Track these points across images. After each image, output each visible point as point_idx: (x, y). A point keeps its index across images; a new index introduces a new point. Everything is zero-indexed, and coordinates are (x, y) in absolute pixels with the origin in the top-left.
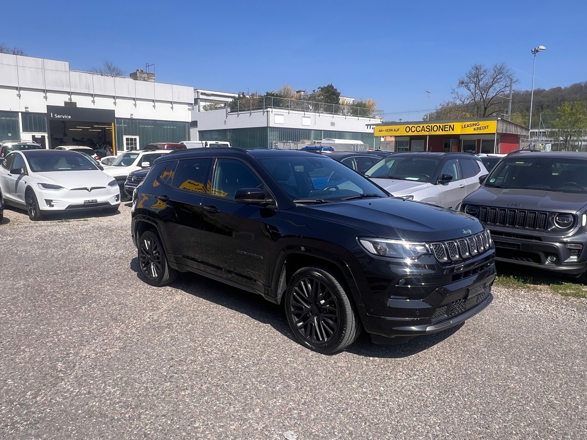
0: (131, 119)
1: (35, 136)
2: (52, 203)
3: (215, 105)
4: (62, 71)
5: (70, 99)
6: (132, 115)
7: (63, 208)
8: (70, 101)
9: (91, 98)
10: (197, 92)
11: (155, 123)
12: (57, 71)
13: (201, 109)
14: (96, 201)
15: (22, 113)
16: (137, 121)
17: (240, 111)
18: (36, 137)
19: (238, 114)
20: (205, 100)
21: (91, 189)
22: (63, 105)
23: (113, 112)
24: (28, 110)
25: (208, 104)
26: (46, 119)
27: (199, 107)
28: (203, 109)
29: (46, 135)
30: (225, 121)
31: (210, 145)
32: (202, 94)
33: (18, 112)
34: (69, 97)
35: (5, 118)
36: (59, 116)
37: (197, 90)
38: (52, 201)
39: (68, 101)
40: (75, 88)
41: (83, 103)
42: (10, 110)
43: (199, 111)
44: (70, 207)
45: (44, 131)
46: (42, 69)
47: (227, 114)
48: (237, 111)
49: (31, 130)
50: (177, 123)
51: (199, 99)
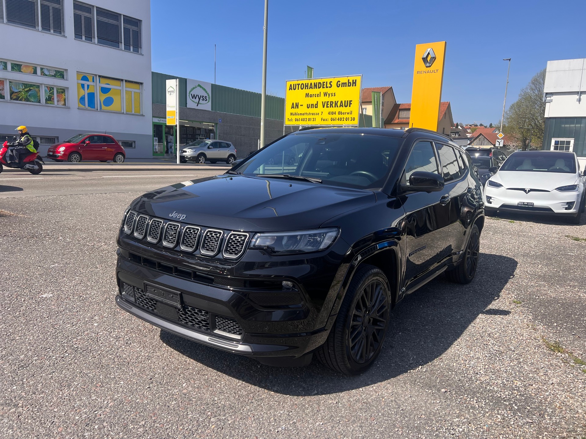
2: (491, 200)
7: (497, 206)
14: (532, 204)
21: (529, 191)
38: (491, 198)
44: (503, 206)
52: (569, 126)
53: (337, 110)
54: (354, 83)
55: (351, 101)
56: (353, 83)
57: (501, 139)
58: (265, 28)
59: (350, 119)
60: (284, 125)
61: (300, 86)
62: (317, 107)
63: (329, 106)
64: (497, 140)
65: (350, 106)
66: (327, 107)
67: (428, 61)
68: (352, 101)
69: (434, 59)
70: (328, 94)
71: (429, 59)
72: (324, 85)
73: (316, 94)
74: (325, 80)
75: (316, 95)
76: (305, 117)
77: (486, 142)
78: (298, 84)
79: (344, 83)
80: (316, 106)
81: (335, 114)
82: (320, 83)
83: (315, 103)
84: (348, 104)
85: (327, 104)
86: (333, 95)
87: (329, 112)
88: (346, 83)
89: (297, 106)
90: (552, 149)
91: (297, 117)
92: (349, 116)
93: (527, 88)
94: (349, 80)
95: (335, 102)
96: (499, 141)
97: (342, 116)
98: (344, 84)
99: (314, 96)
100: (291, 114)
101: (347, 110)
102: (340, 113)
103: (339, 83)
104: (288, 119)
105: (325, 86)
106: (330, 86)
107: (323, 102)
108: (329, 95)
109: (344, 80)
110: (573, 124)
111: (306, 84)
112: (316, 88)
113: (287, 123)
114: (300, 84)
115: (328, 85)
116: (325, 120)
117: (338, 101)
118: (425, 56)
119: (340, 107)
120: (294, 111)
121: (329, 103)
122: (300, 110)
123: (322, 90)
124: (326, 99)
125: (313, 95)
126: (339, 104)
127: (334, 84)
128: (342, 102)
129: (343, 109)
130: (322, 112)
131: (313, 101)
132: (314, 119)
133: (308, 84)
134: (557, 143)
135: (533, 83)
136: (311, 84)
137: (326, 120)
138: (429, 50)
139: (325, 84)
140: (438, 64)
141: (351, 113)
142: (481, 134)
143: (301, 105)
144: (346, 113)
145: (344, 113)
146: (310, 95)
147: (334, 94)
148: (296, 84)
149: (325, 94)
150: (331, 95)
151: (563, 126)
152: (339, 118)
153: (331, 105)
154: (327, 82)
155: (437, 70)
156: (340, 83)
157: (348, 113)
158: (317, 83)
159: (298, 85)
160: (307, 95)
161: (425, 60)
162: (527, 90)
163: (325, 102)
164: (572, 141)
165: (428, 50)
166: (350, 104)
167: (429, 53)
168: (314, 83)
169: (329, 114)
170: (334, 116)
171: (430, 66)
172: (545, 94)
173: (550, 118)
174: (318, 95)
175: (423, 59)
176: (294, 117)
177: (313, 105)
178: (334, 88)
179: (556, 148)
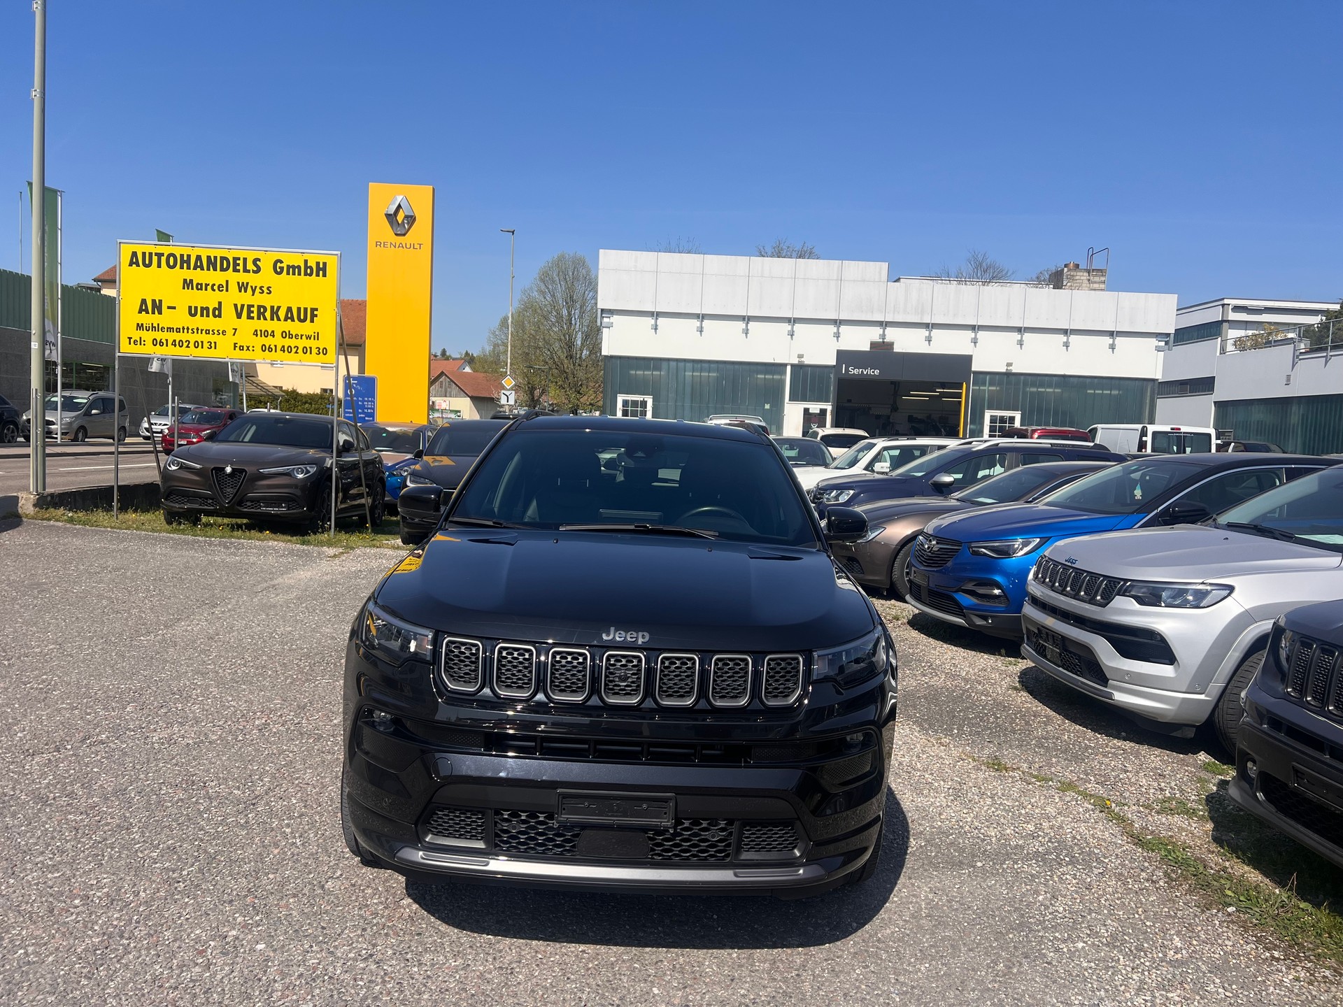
0: (1008, 374)
1: (808, 409)
3: (1270, 334)
4: (874, 281)
5: (883, 336)
6: (1009, 365)
8: (881, 340)
9: (924, 332)
10: (1223, 305)
11: (1064, 381)
12: (864, 281)
13: (1230, 347)
15: (792, 366)
16: (1022, 378)
17: (1334, 348)
18: (810, 411)
19: (1326, 357)
20: (1245, 325)
22: (867, 348)
23: (968, 359)
24: (802, 359)
25: (1250, 333)
26: (832, 376)
27: (1224, 342)
28: (1233, 348)
29: (829, 407)
30: (1289, 377)
31: (1155, 433)
32: (1237, 309)
33: (786, 365)
34: (881, 331)
35: (763, 376)
36: (856, 371)
37: (1223, 299)
39: (877, 339)
40: (894, 314)
41: (907, 342)
42: (773, 361)
43: (1223, 351)
45: (827, 401)
46: (837, 280)
47: (1297, 357)
48: (1325, 349)
49: (804, 399)
50: (1122, 382)
51: (1228, 321)
52: (642, 372)
53: (278, 326)
54: (322, 269)
55: (313, 310)
56: (318, 269)
57: (509, 390)
58: (35, 94)
59: (315, 351)
60: (118, 354)
61: (163, 259)
62: (220, 316)
63: (255, 315)
64: (502, 391)
65: (312, 321)
66: (249, 317)
67: (400, 222)
68: (317, 310)
69: (411, 219)
70: (249, 288)
71: (400, 218)
72: (239, 265)
73: (214, 285)
74: (241, 255)
75: (216, 288)
76: (183, 336)
77: (455, 390)
78: (156, 254)
79: (294, 267)
80: (218, 312)
81: (274, 336)
82: (223, 258)
83: (212, 305)
84: (310, 315)
85: (250, 312)
86: (266, 291)
87: (256, 331)
88: (299, 267)
89: (157, 307)
90: (619, 414)
91: (159, 335)
92: (312, 343)
93: (531, 289)
94: (306, 261)
95: (272, 307)
96: (507, 393)
97: (293, 342)
98: (293, 269)
99: (209, 287)
100: (140, 327)
101: (307, 328)
102: (285, 335)
103: (279, 265)
104: (130, 338)
105: (241, 268)
106: (255, 269)
107: (236, 306)
108: (254, 291)
109: (292, 258)
110: (648, 369)
111: (182, 256)
112: (215, 269)
113: (126, 348)
114: (163, 255)
115: (250, 266)
116: (245, 348)
117: (279, 308)
118: (392, 210)
119: (286, 320)
120: (146, 319)
121: (255, 309)
122: (166, 319)
123: (233, 277)
124: (246, 298)
125: (207, 285)
126: (282, 314)
127: (266, 265)
128: (289, 309)
129: (295, 327)
130: (236, 329)
131: (209, 299)
132: (213, 345)
133: (189, 256)
134: (625, 403)
135: (542, 280)
136: (199, 258)
137: (248, 349)
138: (399, 198)
139: (241, 262)
140: (421, 232)
141: (317, 337)
142: (442, 373)
143: (169, 308)
144: (302, 336)
145: (297, 335)
146: (198, 284)
147: (268, 288)
148: (151, 254)
149: (242, 287)
150: (258, 290)
151: (633, 372)
152: (283, 347)
153: (261, 315)
154: (245, 260)
155: (420, 245)
156: (284, 265)
157: (308, 337)
158: (215, 258)
159: (160, 255)
160: (187, 284)
161: (391, 218)
162: (533, 292)
163: (243, 306)
164: (650, 401)
165: (396, 199)
166: (313, 316)
167: (399, 206)
168: (209, 257)
169: (257, 335)
170: (269, 341)
171: (404, 235)
172: (599, 311)
173: (612, 357)
174: (220, 286)
175: (388, 216)
176: (148, 336)
177: (207, 309)
178: (266, 277)
179: (625, 413)
